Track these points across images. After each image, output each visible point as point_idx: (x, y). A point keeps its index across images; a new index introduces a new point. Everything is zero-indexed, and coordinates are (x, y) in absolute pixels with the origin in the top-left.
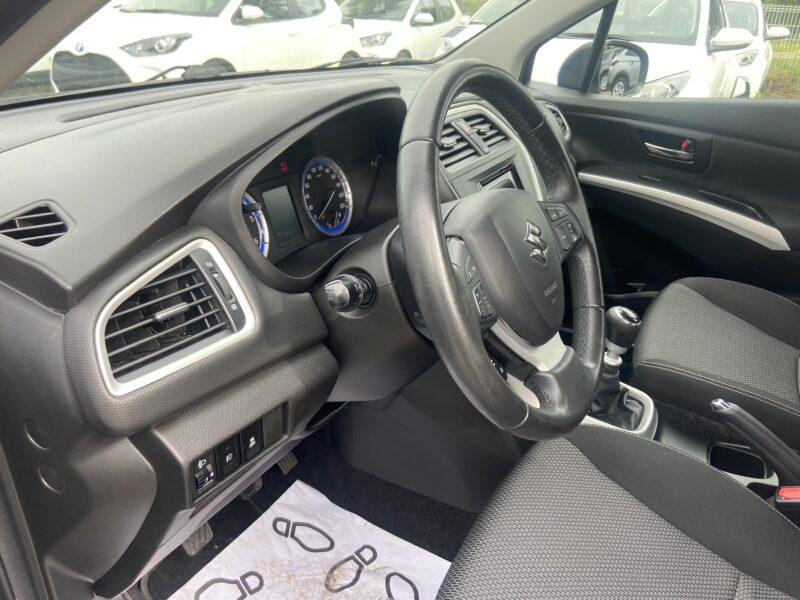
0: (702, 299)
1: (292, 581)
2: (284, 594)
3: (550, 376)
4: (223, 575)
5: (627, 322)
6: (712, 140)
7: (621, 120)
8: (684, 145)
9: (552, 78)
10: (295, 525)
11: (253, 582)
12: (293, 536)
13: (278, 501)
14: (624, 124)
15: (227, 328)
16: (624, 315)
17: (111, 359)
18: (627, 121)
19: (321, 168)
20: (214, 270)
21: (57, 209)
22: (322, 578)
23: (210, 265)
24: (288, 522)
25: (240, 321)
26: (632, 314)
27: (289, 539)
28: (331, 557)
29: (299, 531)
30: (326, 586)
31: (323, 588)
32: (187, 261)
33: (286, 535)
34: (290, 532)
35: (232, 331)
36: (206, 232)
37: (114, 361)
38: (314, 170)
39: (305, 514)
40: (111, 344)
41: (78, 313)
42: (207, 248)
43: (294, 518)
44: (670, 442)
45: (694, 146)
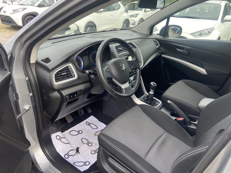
0: (185, 84)
1: (88, 133)
2: (86, 135)
3: (124, 89)
4: (75, 130)
5: (153, 85)
6: (191, 49)
7: (171, 43)
8: (185, 49)
9: (158, 32)
10: (91, 123)
11: (81, 132)
12: (90, 125)
13: (88, 119)
14: (172, 44)
15: (72, 77)
16: (153, 84)
17: (55, 79)
18: (173, 43)
19: (95, 53)
20: (71, 68)
21: (50, 58)
22: (94, 133)
23: (70, 68)
24: (89, 123)
25: (74, 76)
26: (155, 84)
27: (89, 126)
28: (97, 130)
29: (91, 125)
30: (95, 135)
31: (94, 135)
32: (67, 67)
33: (88, 125)
34: (89, 124)
35: (73, 78)
36: (71, 63)
37: (56, 80)
38: (93, 53)
39: (93, 122)
40: (55, 77)
41: (51, 73)
42: (70, 65)
43: (90, 122)
44: (163, 110)
45: (187, 50)
